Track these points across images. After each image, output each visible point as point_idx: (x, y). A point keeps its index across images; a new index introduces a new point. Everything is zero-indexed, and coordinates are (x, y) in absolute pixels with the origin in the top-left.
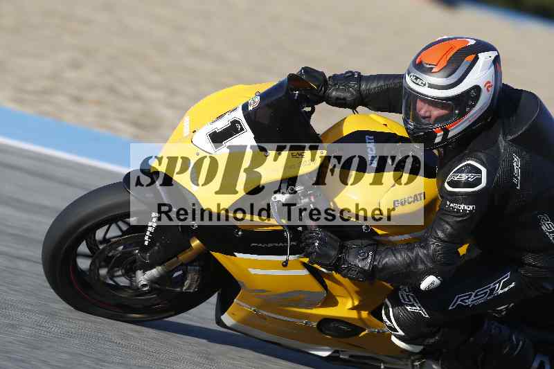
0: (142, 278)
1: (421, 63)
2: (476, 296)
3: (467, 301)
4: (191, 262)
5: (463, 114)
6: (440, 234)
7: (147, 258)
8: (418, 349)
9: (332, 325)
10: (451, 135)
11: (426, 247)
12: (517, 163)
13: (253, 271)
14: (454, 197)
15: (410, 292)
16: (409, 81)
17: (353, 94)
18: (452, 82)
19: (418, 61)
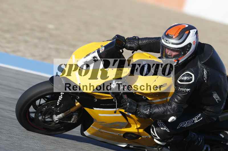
0: (56, 118)
1: (168, 34)
2: (187, 123)
3: (184, 125)
4: (75, 112)
5: (185, 54)
6: (176, 100)
7: (58, 110)
8: (164, 144)
9: (129, 135)
10: (180, 62)
11: (171, 105)
12: (205, 72)
13: (100, 115)
14: (182, 86)
15: (162, 122)
16: (163, 41)
17: (136, 45)
18: (181, 42)
19: (166, 34)
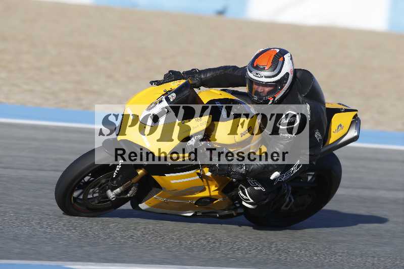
0: (112, 194)
1: (257, 66)
2: (286, 176)
3: (282, 179)
5: (282, 88)
7: (115, 184)
13: (172, 182)
18: (276, 73)
19: (255, 65)
